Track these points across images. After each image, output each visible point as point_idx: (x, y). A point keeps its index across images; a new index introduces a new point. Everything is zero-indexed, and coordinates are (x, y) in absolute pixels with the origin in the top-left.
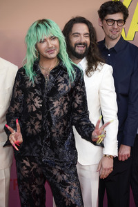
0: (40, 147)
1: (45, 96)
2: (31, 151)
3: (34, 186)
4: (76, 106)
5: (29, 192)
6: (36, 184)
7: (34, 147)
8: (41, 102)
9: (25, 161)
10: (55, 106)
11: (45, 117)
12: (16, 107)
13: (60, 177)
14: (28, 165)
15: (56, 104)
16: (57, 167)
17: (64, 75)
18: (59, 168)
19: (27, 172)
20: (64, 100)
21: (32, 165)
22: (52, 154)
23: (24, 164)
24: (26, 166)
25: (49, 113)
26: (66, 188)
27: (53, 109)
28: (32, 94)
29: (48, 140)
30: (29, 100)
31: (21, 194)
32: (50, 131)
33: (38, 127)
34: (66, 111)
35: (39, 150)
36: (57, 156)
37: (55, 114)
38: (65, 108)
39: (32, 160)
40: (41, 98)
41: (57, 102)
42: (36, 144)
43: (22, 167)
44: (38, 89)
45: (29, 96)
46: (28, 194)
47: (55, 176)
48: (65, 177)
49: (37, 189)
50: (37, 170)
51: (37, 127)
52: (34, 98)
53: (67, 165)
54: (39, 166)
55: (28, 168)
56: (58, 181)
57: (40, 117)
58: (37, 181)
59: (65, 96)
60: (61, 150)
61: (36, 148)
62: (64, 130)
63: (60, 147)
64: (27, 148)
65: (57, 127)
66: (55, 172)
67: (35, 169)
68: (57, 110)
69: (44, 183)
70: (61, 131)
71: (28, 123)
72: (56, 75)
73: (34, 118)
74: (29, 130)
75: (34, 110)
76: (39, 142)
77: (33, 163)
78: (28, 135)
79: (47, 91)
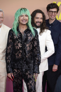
1: (23, 42)
2: (18, 66)
3: (18, 80)
4: (35, 46)
6: (19, 79)
8: (21, 45)
9: (15, 70)
10: (27, 46)
11: (23, 51)
12: (10, 47)
13: (29, 76)
15: (27, 45)
16: (28, 72)
17: (30, 33)
19: (16, 74)
22: (27, 66)
24: (16, 72)
25: (25, 50)
27: (27, 48)
28: (17, 42)
30: (16, 44)
32: (26, 57)
34: (32, 48)
37: (27, 50)
38: (31, 47)
39: (18, 69)
40: (21, 43)
41: (28, 45)
42: (20, 63)
44: (20, 39)
47: (27, 76)
48: (31, 76)
49: (20, 82)
51: (20, 55)
52: (18, 43)
54: (21, 72)
57: (21, 51)
58: (20, 78)
60: (30, 64)
62: (31, 56)
64: (16, 64)
65: (29, 55)
68: (28, 48)
71: (16, 54)
72: (27, 33)
73: (19, 52)
74: (17, 57)
75: (18, 48)
76: (21, 62)
77: (18, 70)
78: (16, 59)
79: (23, 40)
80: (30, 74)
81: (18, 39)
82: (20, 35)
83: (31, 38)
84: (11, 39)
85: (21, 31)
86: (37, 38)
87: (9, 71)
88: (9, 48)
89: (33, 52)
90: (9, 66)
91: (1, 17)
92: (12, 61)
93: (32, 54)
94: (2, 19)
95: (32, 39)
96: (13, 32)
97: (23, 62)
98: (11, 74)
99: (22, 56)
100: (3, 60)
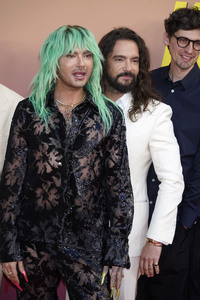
0: (56, 229)
1: (66, 149)
2: (42, 234)
3: (41, 289)
4: (112, 164)
6: (44, 286)
7: (46, 228)
8: (60, 158)
9: (29, 250)
10: (82, 165)
11: (66, 182)
12: (17, 163)
13: (84, 277)
14: (35, 255)
15: (83, 162)
16: (80, 260)
17: (95, 117)
18: (84, 263)
19: (32, 266)
20: (95, 155)
21: (41, 256)
22: (75, 239)
23: (29, 254)
24: (32, 258)
26: (92, 295)
27: (80, 170)
28: (47, 146)
29: (69, 218)
30: (40, 154)
32: (73, 203)
33: (55, 197)
34: (98, 174)
35: (55, 234)
36: (81, 243)
37: (82, 177)
38: (96, 168)
39: (40, 247)
40: (61, 152)
41: (85, 159)
42: (50, 224)
43: (25, 258)
44: (55, 138)
45: (41, 147)
47: (77, 274)
48: (92, 277)
50: (49, 264)
51: (52, 197)
52: (49, 151)
54: (52, 257)
55: (35, 261)
56: (81, 284)
57: (58, 183)
58: (46, 281)
59: (97, 149)
61: (50, 229)
62: (95, 202)
64: (35, 229)
65: (86, 198)
66: (77, 268)
67: (45, 262)
68: (85, 171)
69: (58, 284)
70: (91, 205)
71: (39, 192)
72: (82, 116)
73: (49, 183)
74: (40, 202)
75: (49, 170)
76: (55, 221)
78: (36, 209)
79: (69, 141)
81: (50, 135)
82: (57, 121)
83: (97, 135)
84: (21, 134)
85: (62, 110)
86: (120, 136)
88: (12, 167)
89: (101, 187)
93: (99, 193)
95: (100, 139)
97: (63, 220)
98: (17, 266)
99: (60, 200)
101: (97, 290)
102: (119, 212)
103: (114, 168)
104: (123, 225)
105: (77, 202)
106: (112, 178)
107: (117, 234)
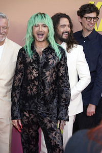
0: (36, 104)
1: (40, 69)
2: (30, 106)
5: (28, 134)
6: (32, 129)
8: (37, 72)
9: (25, 113)
10: (47, 75)
11: (40, 83)
13: (49, 125)
14: (28, 115)
15: (47, 74)
17: (53, 54)
18: (49, 119)
19: (26, 120)
20: (53, 71)
21: (30, 116)
22: (45, 108)
23: (25, 115)
25: (43, 81)
26: (52, 133)
27: (46, 77)
28: (31, 67)
29: (42, 99)
30: (29, 71)
31: (22, 136)
32: (44, 92)
34: (54, 79)
35: (35, 106)
36: (48, 110)
37: (48, 81)
38: (53, 77)
39: (30, 112)
40: (38, 70)
41: (49, 72)
42: (34, 102)
43: (23, 117)
44: (35, 64)
45: (29, 68)
46: (27, 136)
48: (52, 125)
49: (34, 133)
50: (34, 120)
51: (34, 90)
52: (33, 69)
53: (54, 117)
54: (35, 116)
55: (28, 118)
56: (48, 128)
57: (37, 83)
58: (33, 127)
59: (54, 68)
61: (33, 104)
62: (53, 91)
63: (51, 104)
64: (27, 104)
65: (49, 90)
66: (46, 121)
67: (32, 119)
68: (49, 78)
70: (51, 93)
71: (29, 87)
72: (47, 53)
73: (33, 84)
74: (29, 92)
75: (33, 78)
76: (36, 101)
77: (31, 114)
78: (28, 95)
79: (41, 65)
80: (50, 122)
81: (33, 62)
82: (36, 56)
83: (53, 62)
84: (21, 63)
85: (38, 51)
86: (64, 62)
87: (15, 116)
88: (17, 78)
89: (56, 84)
90: (15, 108)
91: (3, 27)
92: (21, 99)
93: (55, 88)
94: (5, 30)
95: (55, 64)
96: (25, 52)
97: (39, 100)
99: (37, 91)
100: (7, 97)
101: (55, 131)
102: (64, 96)
103: (62, 76)
104: (66, 102)
105: (46, 92)
106: (61, 81)
107: (63, 106)
